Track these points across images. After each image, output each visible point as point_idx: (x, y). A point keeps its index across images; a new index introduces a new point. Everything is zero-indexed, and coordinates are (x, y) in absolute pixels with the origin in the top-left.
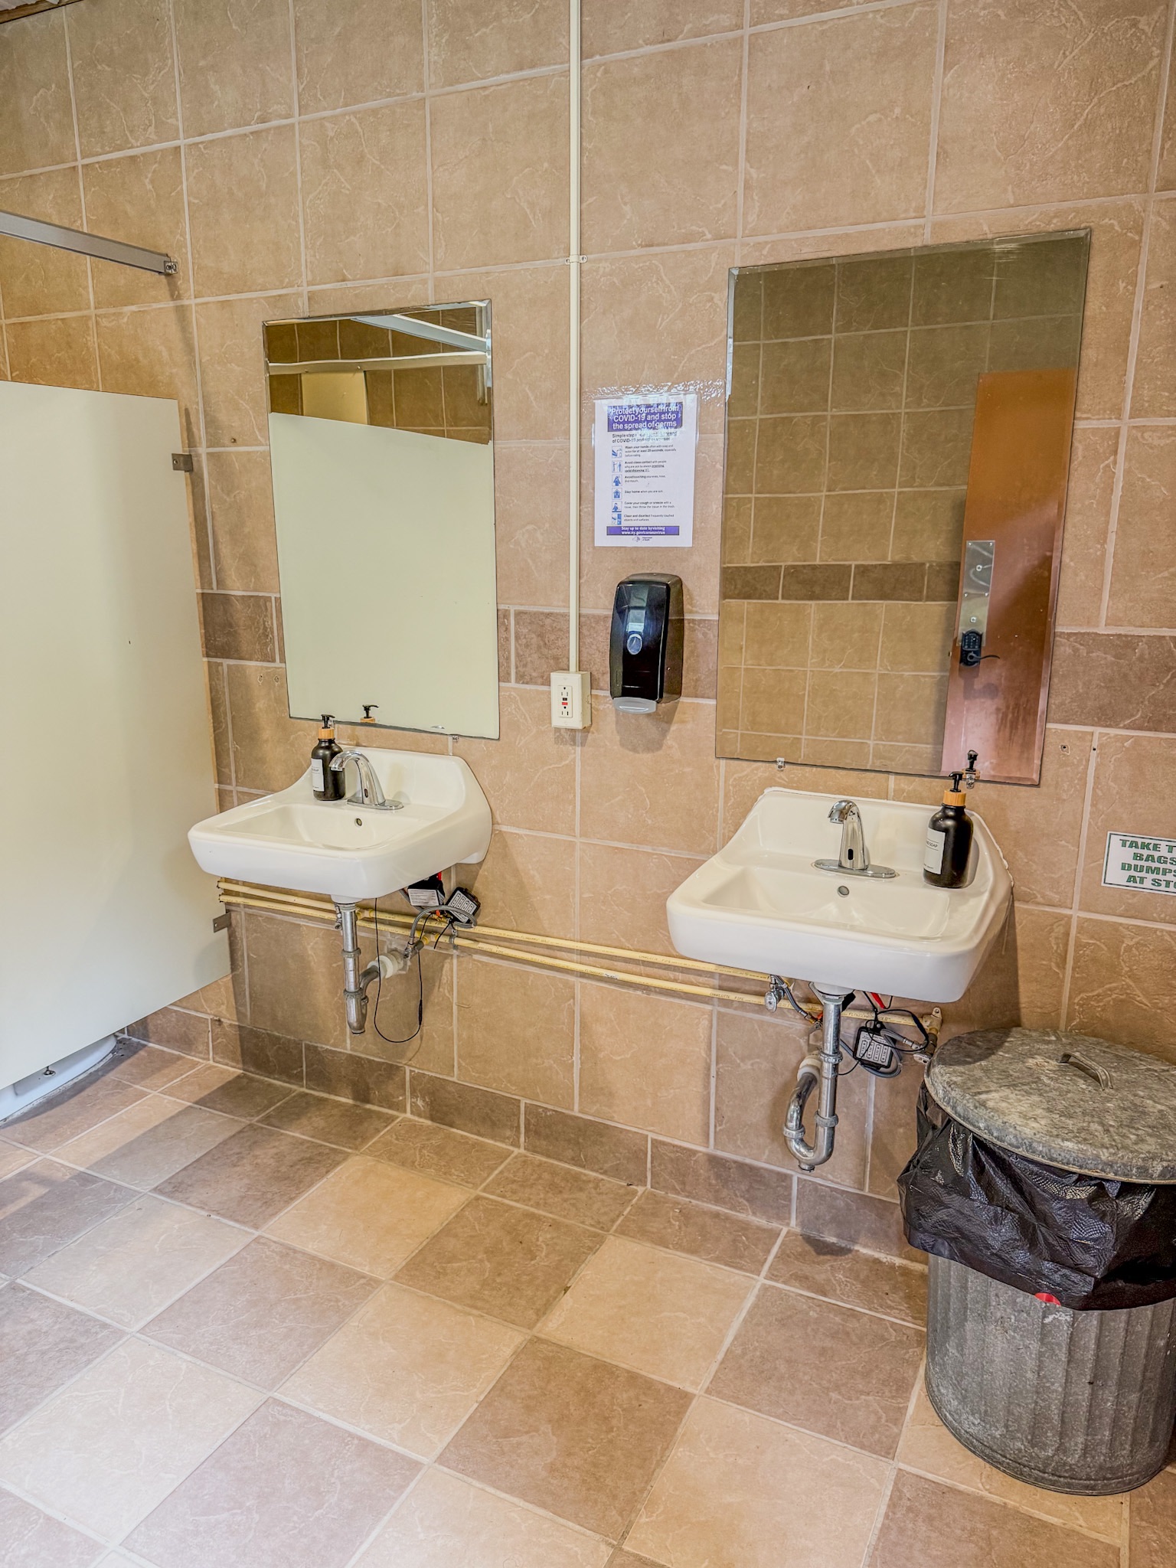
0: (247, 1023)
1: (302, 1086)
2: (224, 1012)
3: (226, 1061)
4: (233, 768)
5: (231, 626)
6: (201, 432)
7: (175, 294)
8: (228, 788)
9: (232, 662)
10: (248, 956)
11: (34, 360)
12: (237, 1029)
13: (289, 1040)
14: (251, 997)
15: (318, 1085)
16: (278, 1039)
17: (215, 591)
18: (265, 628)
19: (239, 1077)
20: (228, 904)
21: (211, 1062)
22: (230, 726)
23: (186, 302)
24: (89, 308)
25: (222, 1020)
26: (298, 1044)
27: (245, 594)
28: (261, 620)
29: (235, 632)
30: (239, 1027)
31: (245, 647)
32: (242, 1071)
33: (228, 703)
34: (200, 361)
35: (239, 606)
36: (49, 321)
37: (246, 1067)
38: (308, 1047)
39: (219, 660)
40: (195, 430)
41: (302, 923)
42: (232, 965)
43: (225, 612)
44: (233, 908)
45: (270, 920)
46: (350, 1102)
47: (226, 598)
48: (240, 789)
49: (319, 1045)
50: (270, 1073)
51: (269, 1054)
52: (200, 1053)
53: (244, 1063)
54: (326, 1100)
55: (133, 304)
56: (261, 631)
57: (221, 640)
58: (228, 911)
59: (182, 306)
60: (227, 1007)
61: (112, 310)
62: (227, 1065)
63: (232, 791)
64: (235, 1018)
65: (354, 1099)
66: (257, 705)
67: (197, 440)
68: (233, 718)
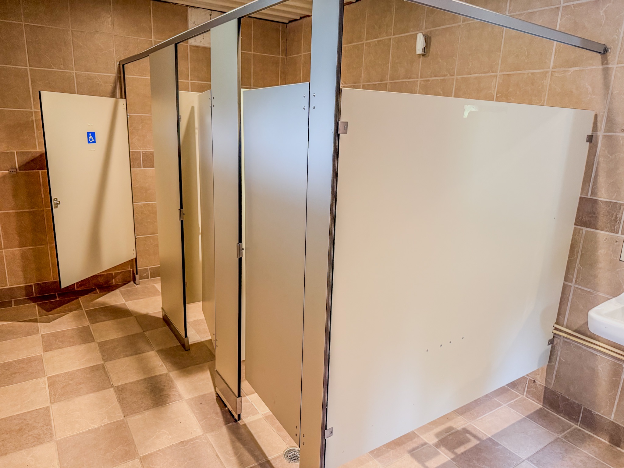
0: (551, 387)
1: (577, 425)
2: (538, 378)
3: (533, 399)
4: (575, 276)
5: (594, 213)
6: (602, 125)
7: (605, 62)
8: (569, 284)
9: (589, 229)
10: (560, 359)
11: (510, 90)
12: (544, 388)
13: (574, 403)
14: (556, 376)
15: (587, 428)
16: (567, 399)
17: (589, 196)
18: (616, 218)
19: (541, 409)
20: (555, 334)
21: (525, 396)
22: (579, 258)
23: (610, 66)
24: (549, 68)
25: (536, 381)
26: (579, 406)
27: (608, 200)
28: (615, 214)
29: (596, 217)
30: (545, 387)
31: (600, 224)
32: (541, 406)
33: (581, 248)
34: (612, 93)
35: (602, 206)
36: (524, 74)
37: (545, 405)
38: (585, 409)
39: (581, 228)
40: (599, 124)
41: (598, 354)
42: (549, 360)
43: (593, 207)
44: (557, 336)
45: (579, 348)
46: (607, 443)
47: (595, 202)
48: (577, 286)
49: (592, 410)
50: (558, 412)
51: (560, 404)
52: (520, 391)
53: (544, 403)
54: (593, 437)
55: (576, 67)
56: (614, 218)
57: (586, 219)
58: (554, 337)
59: (608, 68)
60: (541, 376)
61: (562, 69)
62: (533, 400)
63: (571, 286)
64: (544, 383)
65: (609, 442)
66: (600, 251)
67: (599, 128)
68: (582, 255)
